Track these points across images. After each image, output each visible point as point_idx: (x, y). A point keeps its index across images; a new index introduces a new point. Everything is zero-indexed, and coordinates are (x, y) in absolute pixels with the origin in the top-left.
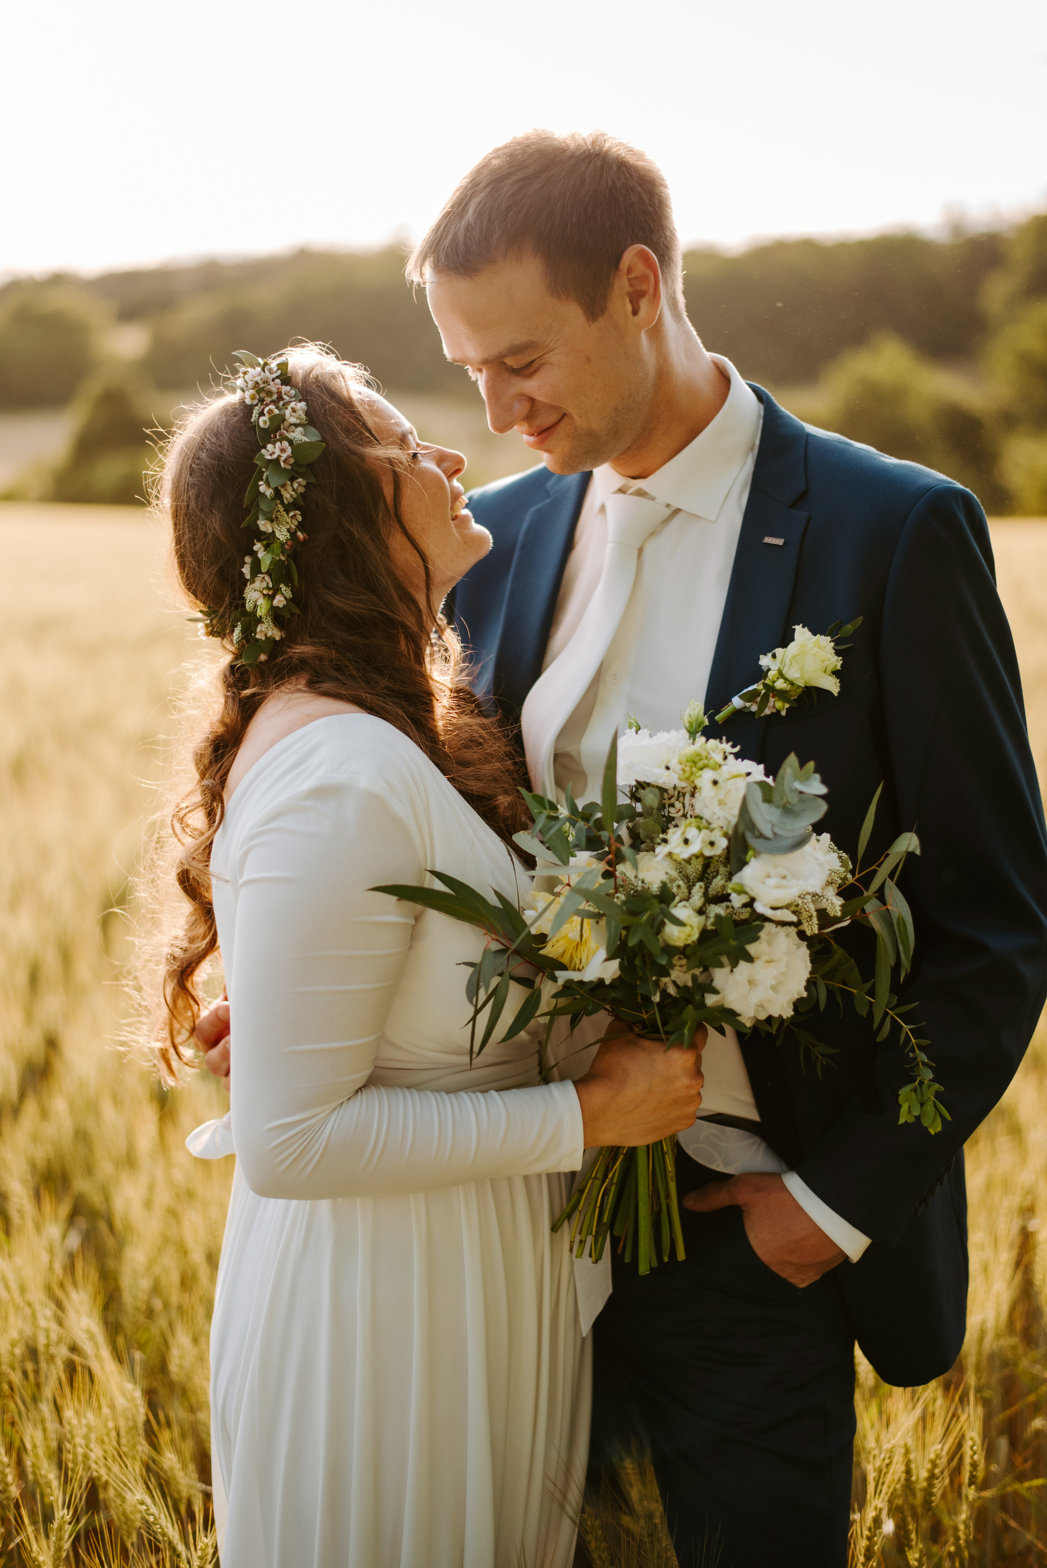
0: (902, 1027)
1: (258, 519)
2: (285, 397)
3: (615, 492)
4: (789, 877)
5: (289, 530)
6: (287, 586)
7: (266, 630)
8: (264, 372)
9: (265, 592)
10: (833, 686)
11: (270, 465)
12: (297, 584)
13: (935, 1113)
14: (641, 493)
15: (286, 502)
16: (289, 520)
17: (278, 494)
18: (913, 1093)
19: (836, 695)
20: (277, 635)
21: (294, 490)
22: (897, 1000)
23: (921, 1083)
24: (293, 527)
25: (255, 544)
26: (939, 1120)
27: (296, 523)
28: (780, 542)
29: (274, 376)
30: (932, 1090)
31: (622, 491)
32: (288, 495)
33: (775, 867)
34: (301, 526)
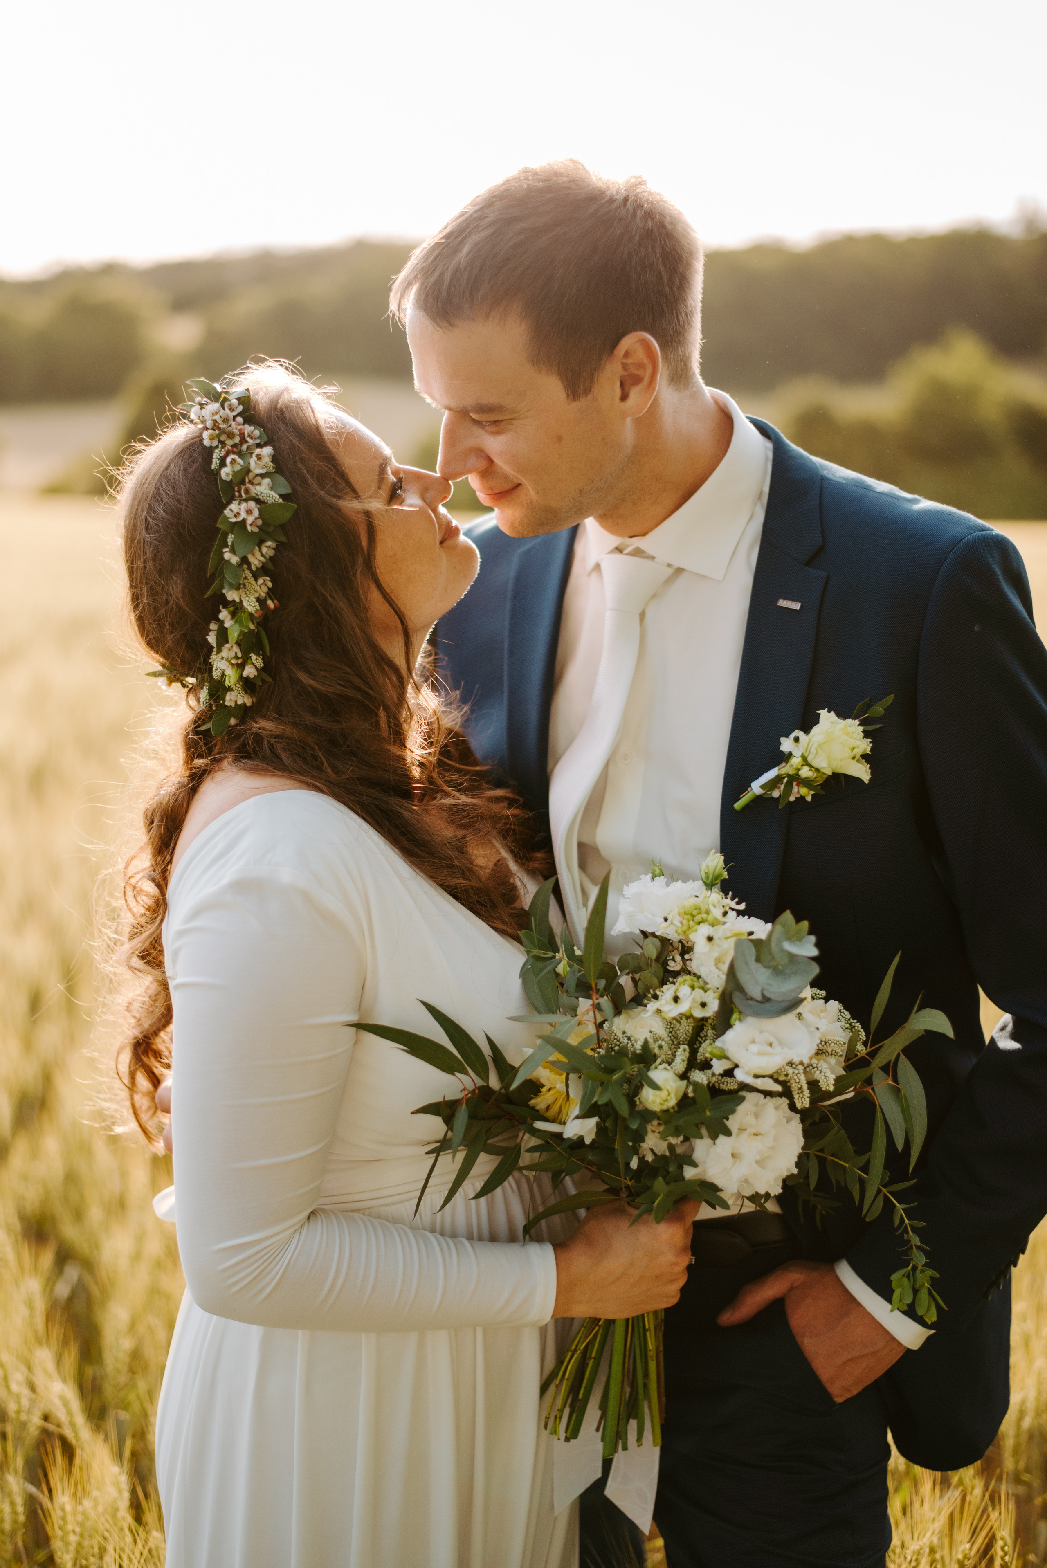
0: (895, 1206)
1: (223, 588)
2: (248, 439)
3: (611, 552)
4: (775, 1043)
5: (258, 600)
6: (257, 654)
7: (235, 698)
8: (224, 409)
9: (234, 661)
10: (863, 772)
11: (236, 528)
12: (268, 653)
13: (929, 1300)
14: (638, 553)
15: (254, 568)
16: (258, 589)
17: (245, 560)
18: (905, 1280)
19: (867, 782)
20: (248, 701)
21: (262, 555)
22: (889, 1177)
23: (915, 1268)
24: (263, 595)
25: (220, 611)
26: (933, 1310)
27: (265, 589)
28: (797, 606)
29: (235, 413)
30: (924, 1278)
31: (619, 550)
32: (256, 561)
33: (761, 1032)
34: (271, 593)
